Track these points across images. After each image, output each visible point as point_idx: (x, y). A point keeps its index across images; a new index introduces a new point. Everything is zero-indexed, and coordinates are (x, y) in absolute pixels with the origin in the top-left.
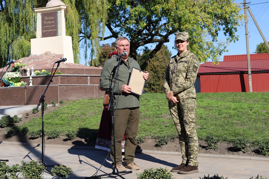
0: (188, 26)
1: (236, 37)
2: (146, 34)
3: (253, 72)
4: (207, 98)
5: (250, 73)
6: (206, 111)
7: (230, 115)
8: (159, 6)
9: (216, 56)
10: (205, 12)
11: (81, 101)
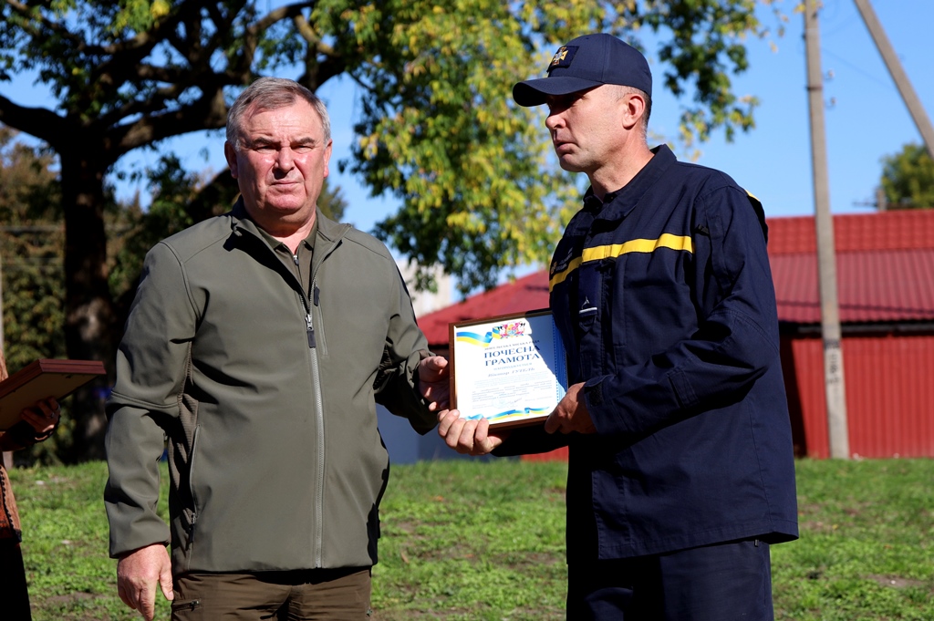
1: (738, 111)
2: (170, 73)
3: (851, 330)
4: (540, 495)
5: (832, 331)
6: (525, 585)
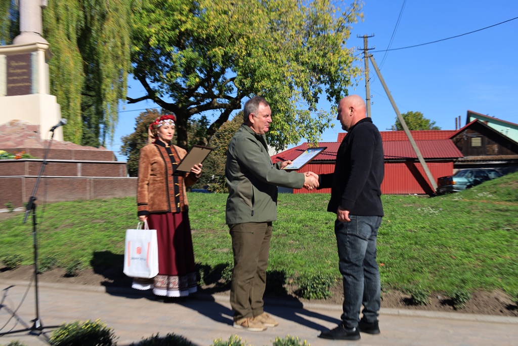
0: (266, 83)
2: (202, 95)
7: (287, 231)
8: (220, 49)
9: (314, 133)
10: (297, 60)
11: (60, 203)
